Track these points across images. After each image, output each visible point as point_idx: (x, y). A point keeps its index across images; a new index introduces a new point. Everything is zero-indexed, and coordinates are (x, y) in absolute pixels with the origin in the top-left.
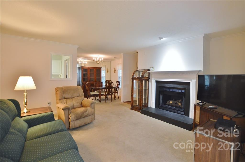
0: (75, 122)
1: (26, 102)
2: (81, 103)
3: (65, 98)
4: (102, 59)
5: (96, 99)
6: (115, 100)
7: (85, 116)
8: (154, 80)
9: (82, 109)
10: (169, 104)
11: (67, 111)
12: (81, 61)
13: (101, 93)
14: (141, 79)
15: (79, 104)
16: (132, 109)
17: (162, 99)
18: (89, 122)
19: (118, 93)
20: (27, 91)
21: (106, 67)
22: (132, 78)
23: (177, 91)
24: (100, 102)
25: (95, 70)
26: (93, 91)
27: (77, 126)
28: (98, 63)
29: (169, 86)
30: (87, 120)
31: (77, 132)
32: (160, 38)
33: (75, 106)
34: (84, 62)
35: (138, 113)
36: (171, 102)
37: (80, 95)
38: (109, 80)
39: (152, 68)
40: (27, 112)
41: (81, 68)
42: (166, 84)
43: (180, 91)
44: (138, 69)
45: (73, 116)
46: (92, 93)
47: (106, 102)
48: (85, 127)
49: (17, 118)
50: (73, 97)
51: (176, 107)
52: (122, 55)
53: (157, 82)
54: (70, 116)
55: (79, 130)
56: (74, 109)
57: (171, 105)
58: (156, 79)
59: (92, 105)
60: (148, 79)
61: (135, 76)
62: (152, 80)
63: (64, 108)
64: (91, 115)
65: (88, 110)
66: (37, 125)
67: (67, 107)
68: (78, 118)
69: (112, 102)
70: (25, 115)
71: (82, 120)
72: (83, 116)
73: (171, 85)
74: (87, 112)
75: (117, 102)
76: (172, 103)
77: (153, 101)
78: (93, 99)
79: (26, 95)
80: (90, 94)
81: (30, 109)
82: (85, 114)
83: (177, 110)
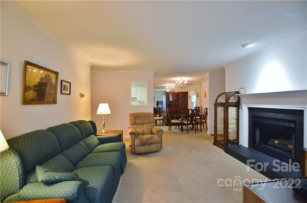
0: (140, 148)
1: (104, 124)
2: (150, 130)
3: (136, 124)
4: (186, 81)
5: (179, 129)
6: (201, 131)
7: (150, 143)
8: (246, 106)
9: (149, 136)
10: (272, 144)
11: (133, 136)
12: (168, 86)
13: (183, 122)
14: (225, 105)
15: (148, 131)
16: (215, 145)
17: (258, 135)
18: (154, 150)
19: (206, 122)
20: (105, 115)
21: (196, 91)
22: (215, 103)
23: (281, 123)
24: (182, 132)
25: (180, 95)
26: (176, 119)
27: (142, 151)
28: (182, 87)
29: (267, 116)
30: (153, 147)
31: (141, 157)
32: (243, 46)
33: (145, 132)
34: (171, 86)
35: (221, 151)
36: (276, 142)
37: (151, 122)
38: (198, 107)
39: (242, 90)
40: (105, 133)
41: (165, 93)
42: (263, 113)
43: (286, 124)
44: (226, 92)
45: (138, 142)
46: (173, 121)
47: (188, 133)
48: (151, 155)
49: (93, 136)
50: (144, 123)
51: (283, 150)
52: (208, 74)
53: (250, 109)
54: (135, 141)
55: (143, 156)
56: (144, 135)
57: (275, 146)
58: (249, 106)
59: (159, 132)
60: (237, 105)
61: (219, 101)
62: (243, 106)
63: (131, 132)
64: (157, 143)
65: (153, 138)
66: (107, 143)
67: (133, 131)
68: (143, 144)
69: (196, 133)
70: (104, 134)
71: (147, 146)
72: (148, 143)
73: (272, 115)
74: (152, 140)
75: (203, 134)
76: (276, 144)
77: (245, 137)
78: (176, 128)
79: (104, 118)
80: (171, 122)
81: (107, 131)
82: (150, 141)
83: (281, 155)
